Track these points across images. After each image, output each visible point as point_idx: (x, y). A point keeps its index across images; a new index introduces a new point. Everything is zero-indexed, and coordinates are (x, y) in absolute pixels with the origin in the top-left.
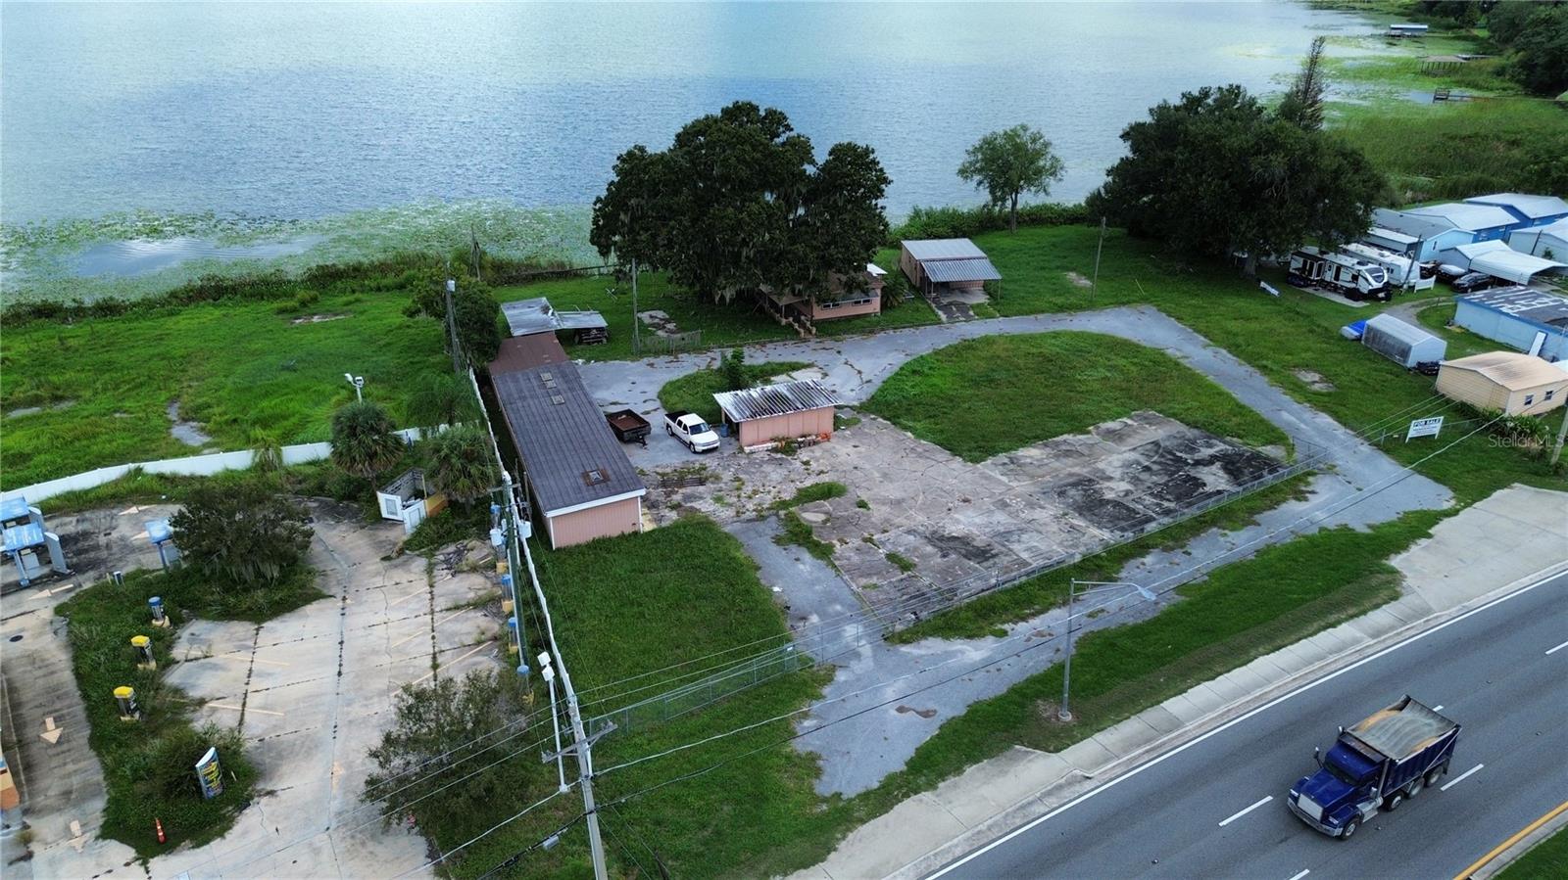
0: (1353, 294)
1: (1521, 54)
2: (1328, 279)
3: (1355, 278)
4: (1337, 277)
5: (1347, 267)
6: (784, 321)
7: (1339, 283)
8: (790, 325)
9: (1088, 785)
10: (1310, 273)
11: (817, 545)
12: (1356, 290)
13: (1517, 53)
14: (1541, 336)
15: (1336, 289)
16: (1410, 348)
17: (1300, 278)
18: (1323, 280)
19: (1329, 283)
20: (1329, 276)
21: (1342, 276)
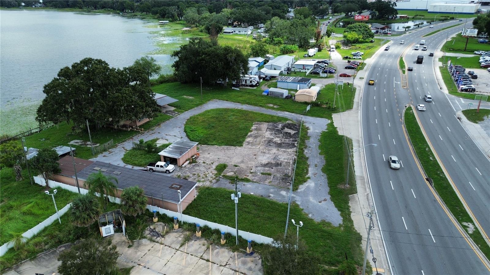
0: (252, 86)
1: (204, 26)
2: (243, 84)
3: (251, 82)
4: (246, 83)
5: (248, 80)
6: (129, 129)
7: (247, 84)
8: (131, 130)
9: (370, 195)
10: (239, 83)
11: (242, 179)
12: (252, 85)
13: (203, 26)
14: (299, 85)
15: (247, 86)
16: (283, 93)
17: (236, 85)
18: (242, 84)
19: (244, 85)
20: (244, 83)
21: (247, 82)
